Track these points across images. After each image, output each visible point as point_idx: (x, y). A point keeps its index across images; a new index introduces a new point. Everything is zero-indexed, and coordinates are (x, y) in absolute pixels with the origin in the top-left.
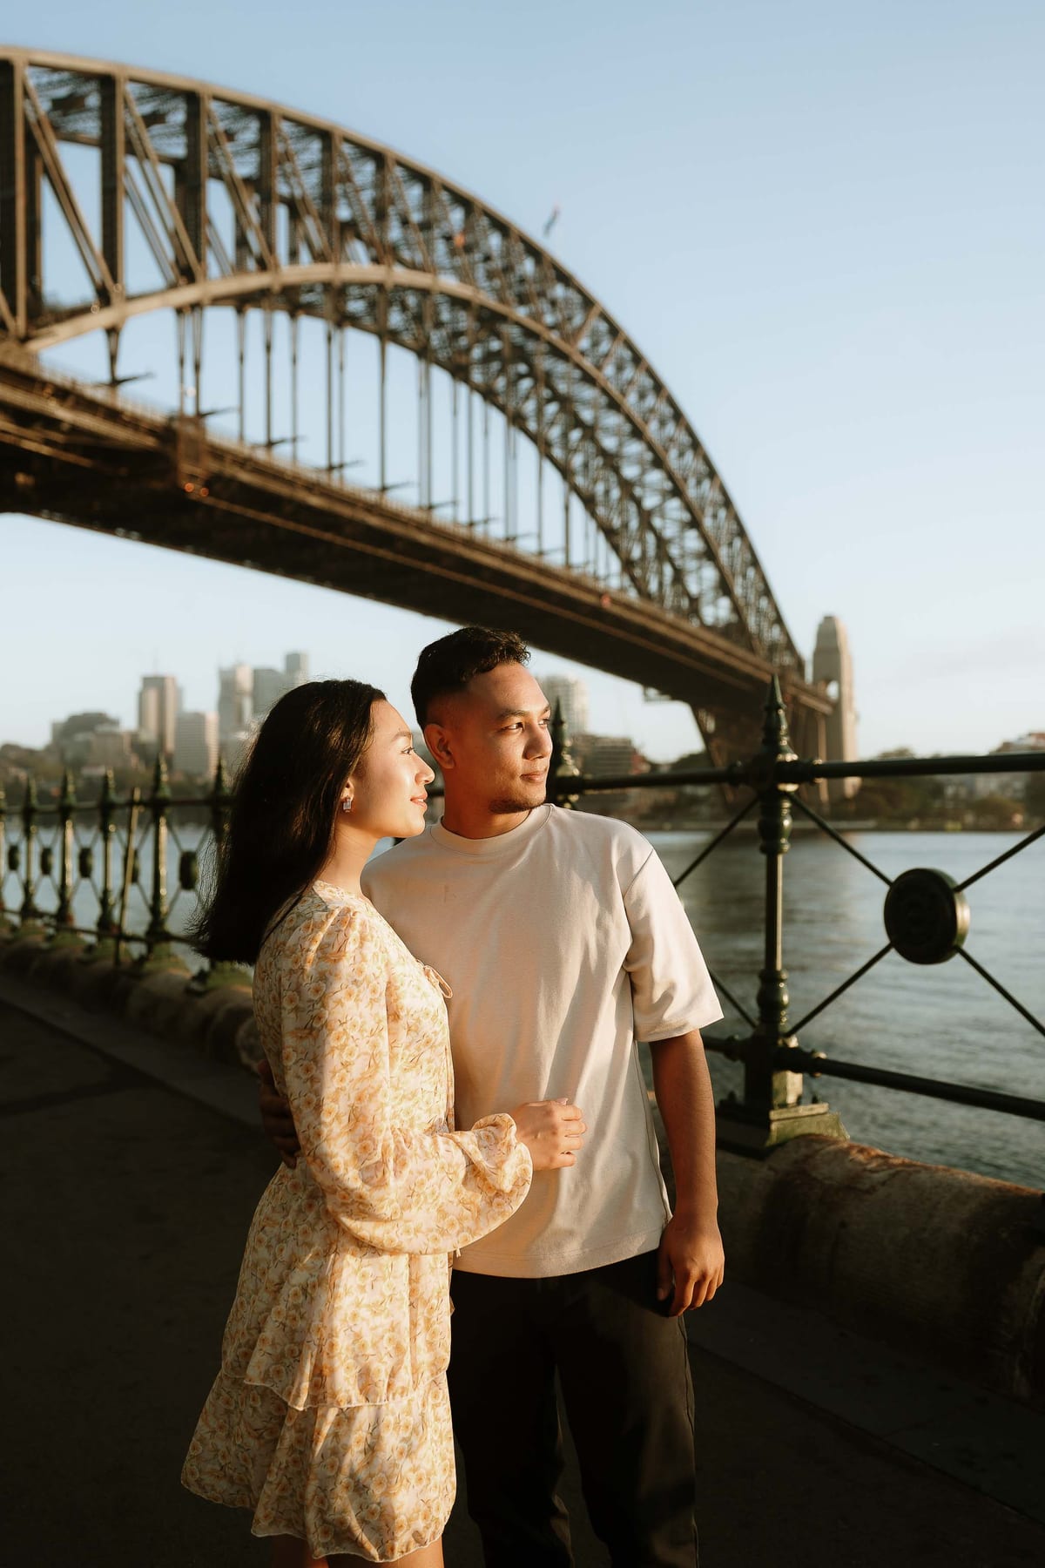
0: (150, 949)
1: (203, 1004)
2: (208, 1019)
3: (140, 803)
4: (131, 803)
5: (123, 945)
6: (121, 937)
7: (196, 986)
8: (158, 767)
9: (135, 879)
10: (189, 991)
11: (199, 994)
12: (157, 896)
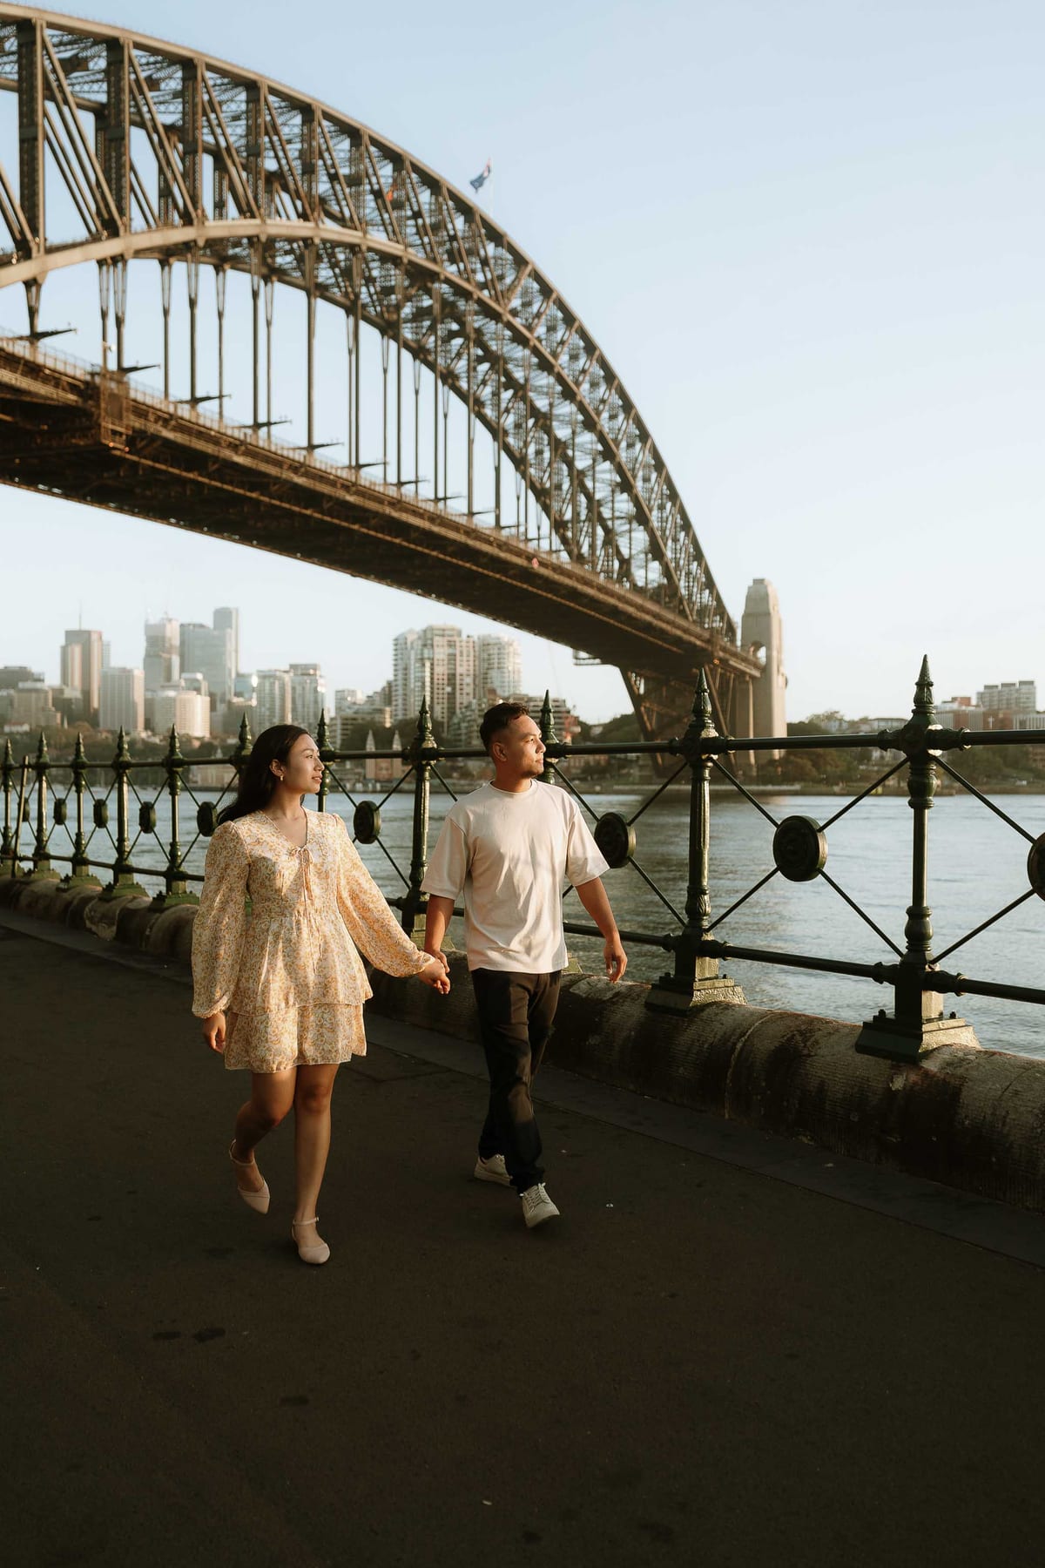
0: (35, 866)
1: (66, 896)
2: (70, 903)
3: (29, 766)
4: (23, 766)
5: (17, 862)
6: (17, 858)
7: (62, 886)
8: (41, 741)
9: (26, 818)
10: (58, 889)
11: (65, 891)
12: (40, 829)
